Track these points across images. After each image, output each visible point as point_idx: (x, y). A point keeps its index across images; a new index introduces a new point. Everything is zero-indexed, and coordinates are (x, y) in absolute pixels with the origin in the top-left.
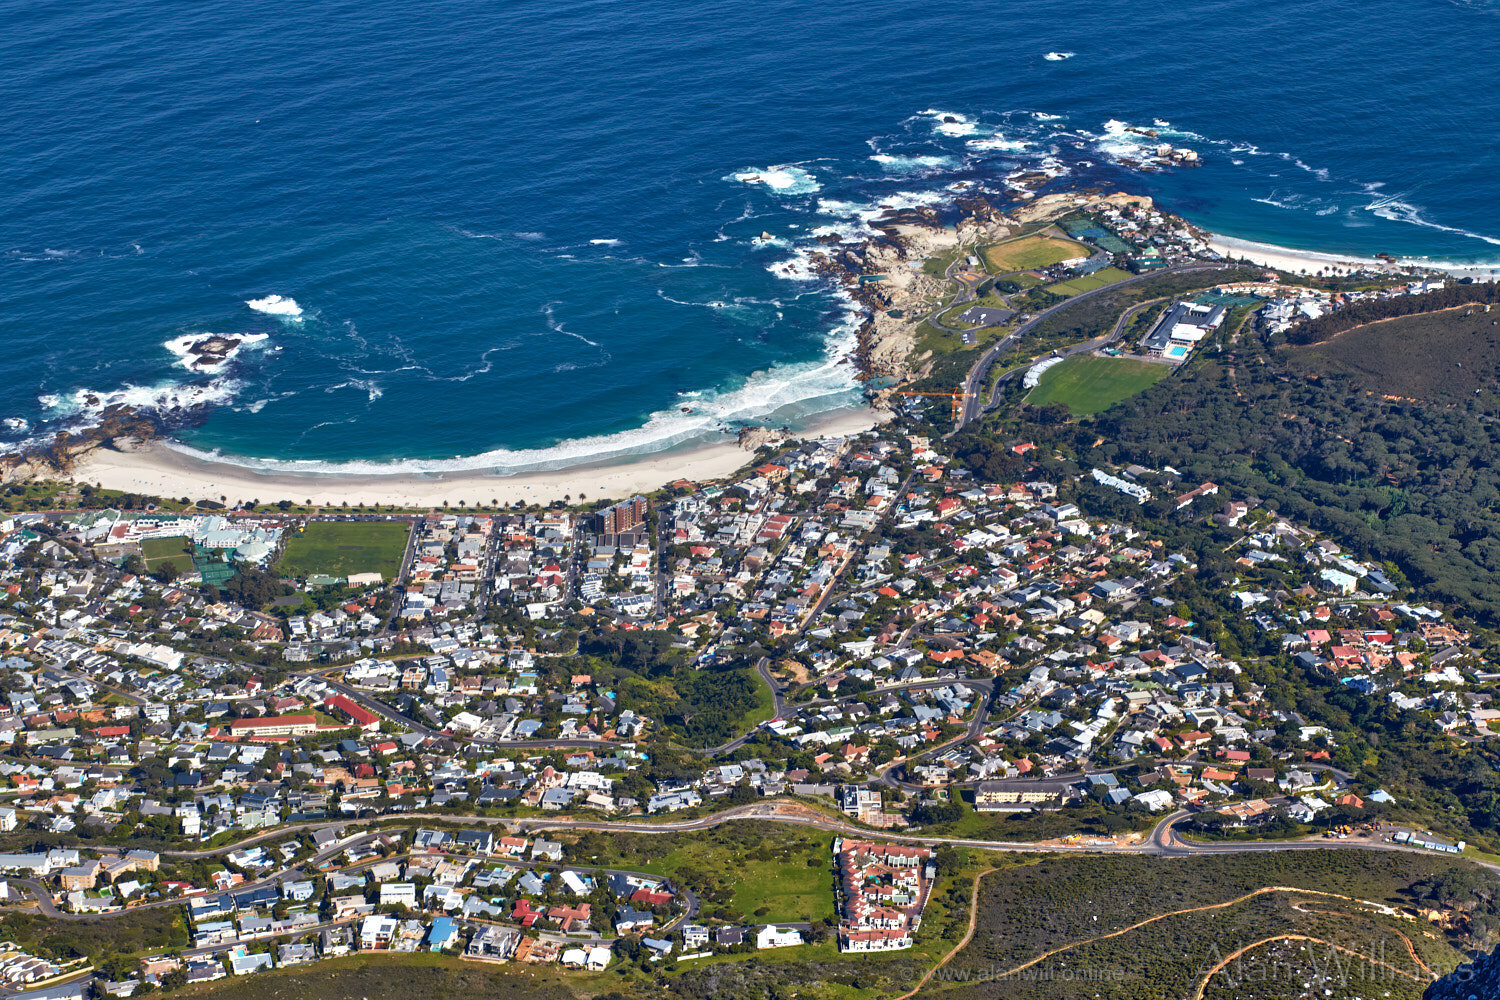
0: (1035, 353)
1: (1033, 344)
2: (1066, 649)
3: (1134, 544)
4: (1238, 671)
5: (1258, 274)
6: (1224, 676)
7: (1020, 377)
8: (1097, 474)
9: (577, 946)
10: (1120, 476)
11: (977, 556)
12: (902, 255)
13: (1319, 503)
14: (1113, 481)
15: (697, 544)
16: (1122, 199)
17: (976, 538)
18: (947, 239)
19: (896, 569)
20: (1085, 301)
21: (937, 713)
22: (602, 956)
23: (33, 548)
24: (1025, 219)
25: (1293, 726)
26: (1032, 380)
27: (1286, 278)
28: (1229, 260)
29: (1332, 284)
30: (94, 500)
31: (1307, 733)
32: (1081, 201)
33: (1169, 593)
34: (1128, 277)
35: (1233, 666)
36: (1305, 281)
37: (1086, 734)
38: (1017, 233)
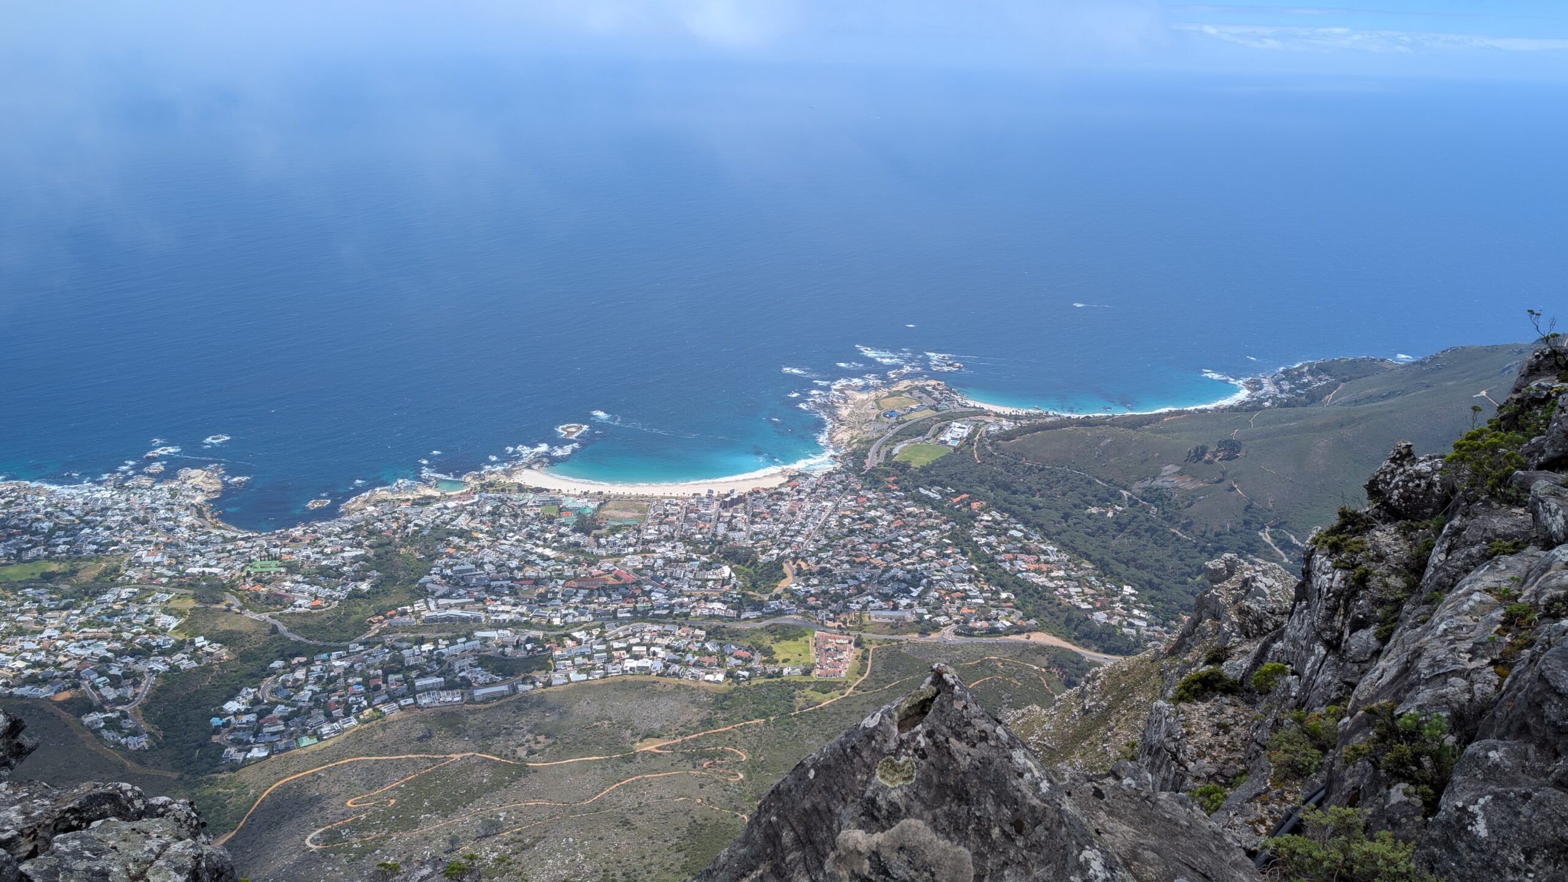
0: (898, 441)
1: (898, 437)
2: (908, 558)
3: (936, 518)
4: (976, 569)
5: (986, 414)
6: (971, 571)
7: (892, 449)
8: (922, 490)
9: (712, 673)
10: (930, 490)
11: (873, 520)
12: (846, 402)
13: (1009, 503)
14: (927, 492)
15: (762, 513)
16: (933, 382)
17: (873, 513)
18: (864, 396)
19: (841, 525)
20: (918, 422)
21: (856, 582)
22: (720, 677)
23: (498, 507)
24: (894, 389)
25: (997, 593)
26: (896, 451)
27: (997, 415)
28: (974, 407)
29: (1016, 418)
30: (521, 489)
31: (1004, 595)
32: (916, 383)
33: (948, 538)
34: (934, 413)
35: (973, 567)
36: (1005, 416)
37: (915, 592)
38: (891, 395)
